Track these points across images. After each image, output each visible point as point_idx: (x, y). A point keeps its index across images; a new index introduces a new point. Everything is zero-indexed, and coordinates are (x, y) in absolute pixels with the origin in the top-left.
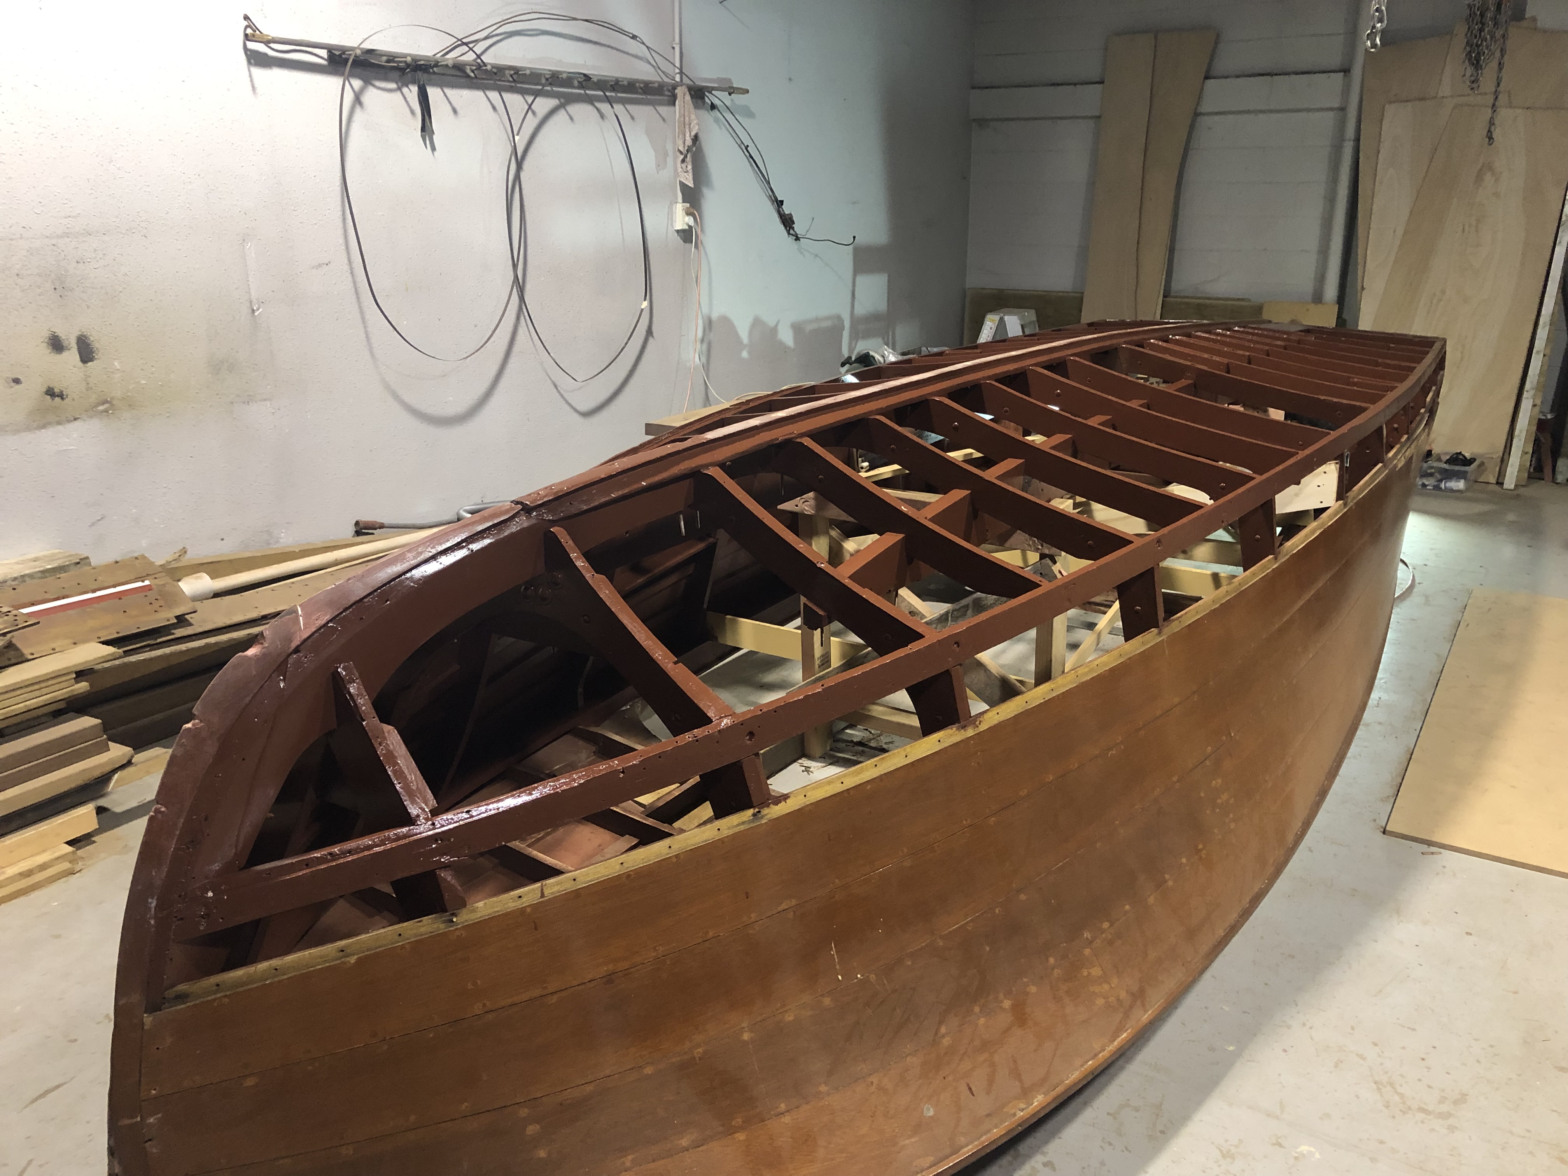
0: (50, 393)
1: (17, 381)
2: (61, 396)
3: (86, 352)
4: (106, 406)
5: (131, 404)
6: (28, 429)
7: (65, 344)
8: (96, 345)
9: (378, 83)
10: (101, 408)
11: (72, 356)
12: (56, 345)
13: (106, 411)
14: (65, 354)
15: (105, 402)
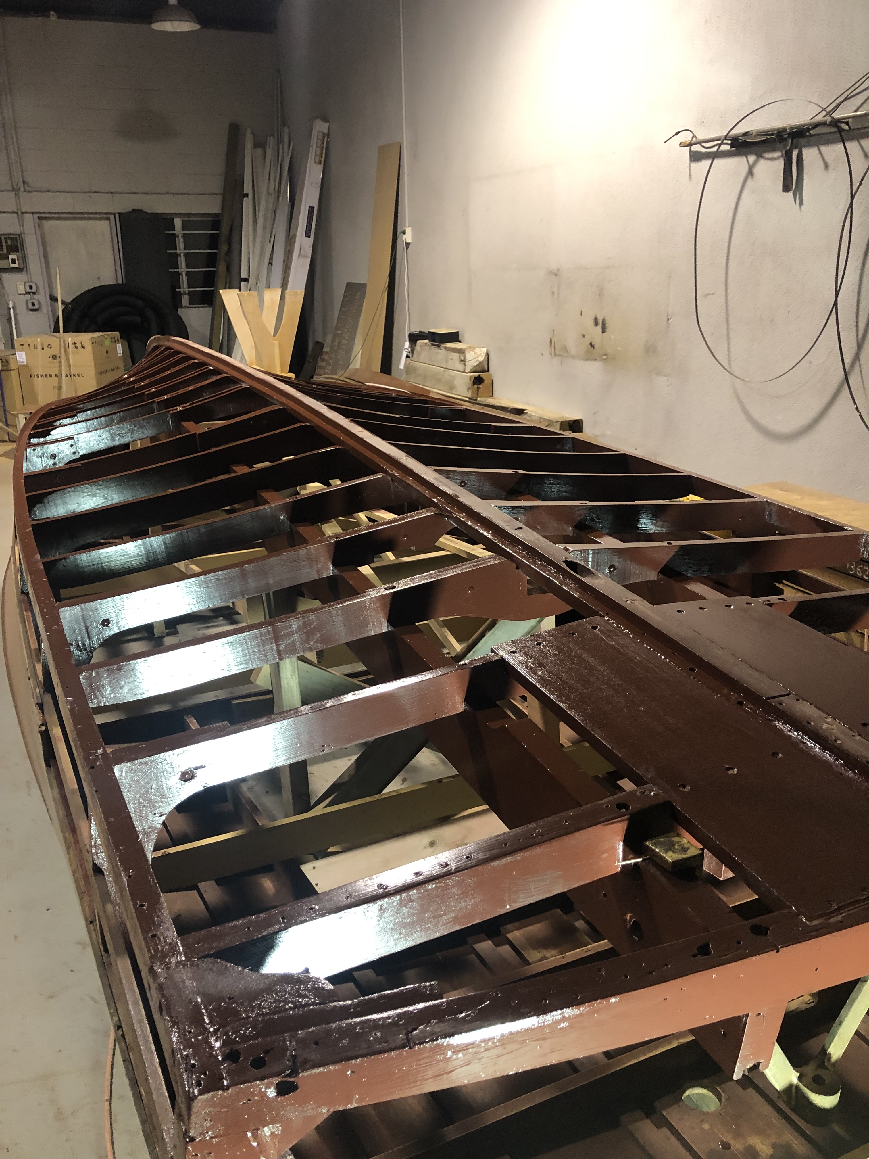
0: (591, 344)
1: (584, 336)
2: (594, 347)
3: (604, 327)
4: (606, 357)
5: (614, 359)
7: (598, 321)
8: (609, 323)
9: (767, 155)
12: (595, 321)
13: (605, 360)
14: (597, 327)
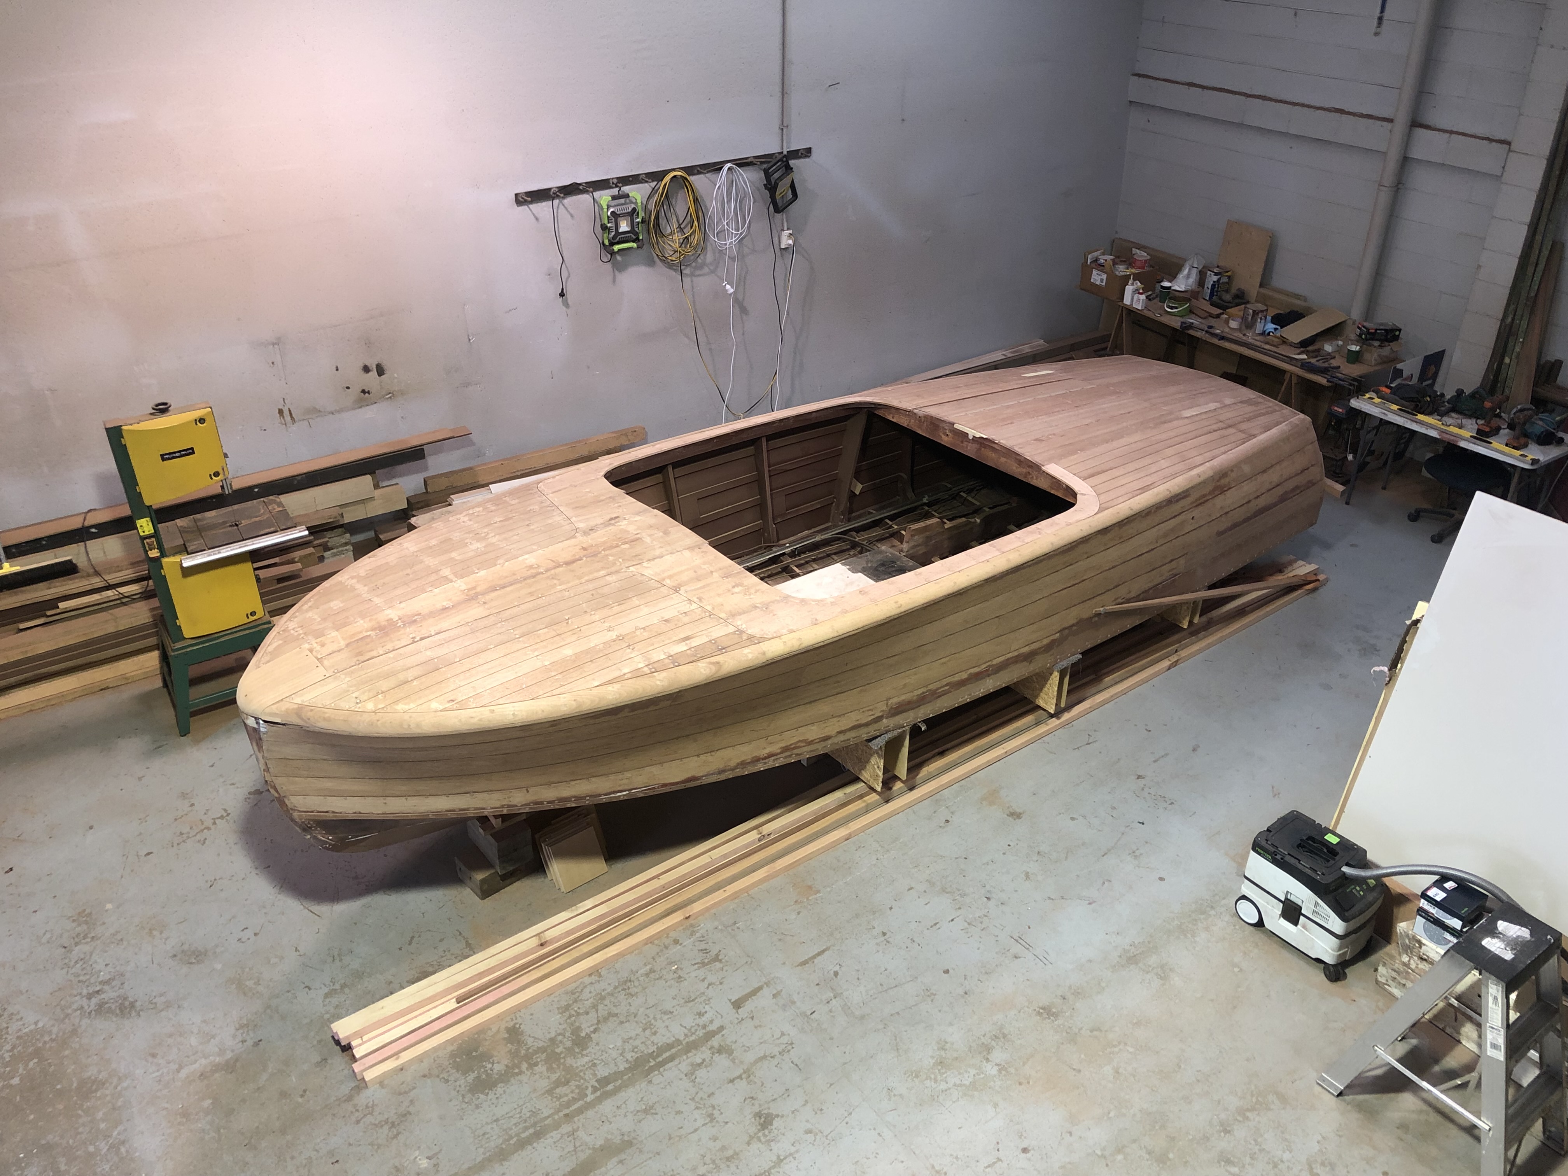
0: (363, 392)
1: (348, 388)
2: (368, 392)
3: (381, 371)
4: (390, 395)
5: (403, 393)
6: (354, 409)
7: (370, 368)
8: (385, 367)
10: (387, 397)
11: (374, 373)
12: (366, 369)
13: (390, 397)
14: (370, 373)
15: (390, 393)
